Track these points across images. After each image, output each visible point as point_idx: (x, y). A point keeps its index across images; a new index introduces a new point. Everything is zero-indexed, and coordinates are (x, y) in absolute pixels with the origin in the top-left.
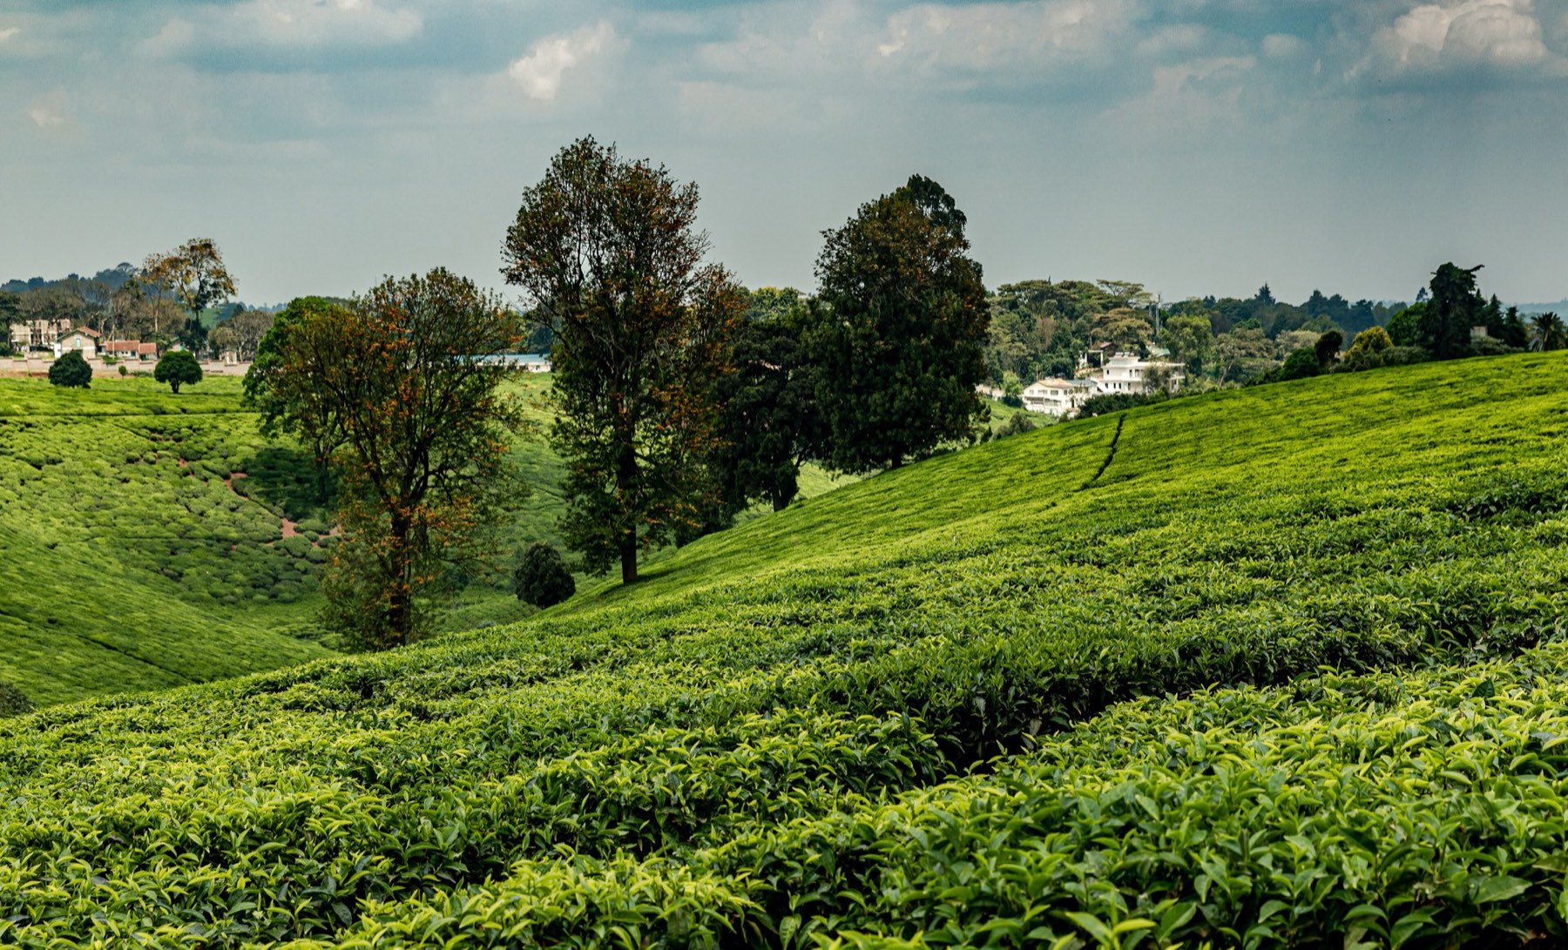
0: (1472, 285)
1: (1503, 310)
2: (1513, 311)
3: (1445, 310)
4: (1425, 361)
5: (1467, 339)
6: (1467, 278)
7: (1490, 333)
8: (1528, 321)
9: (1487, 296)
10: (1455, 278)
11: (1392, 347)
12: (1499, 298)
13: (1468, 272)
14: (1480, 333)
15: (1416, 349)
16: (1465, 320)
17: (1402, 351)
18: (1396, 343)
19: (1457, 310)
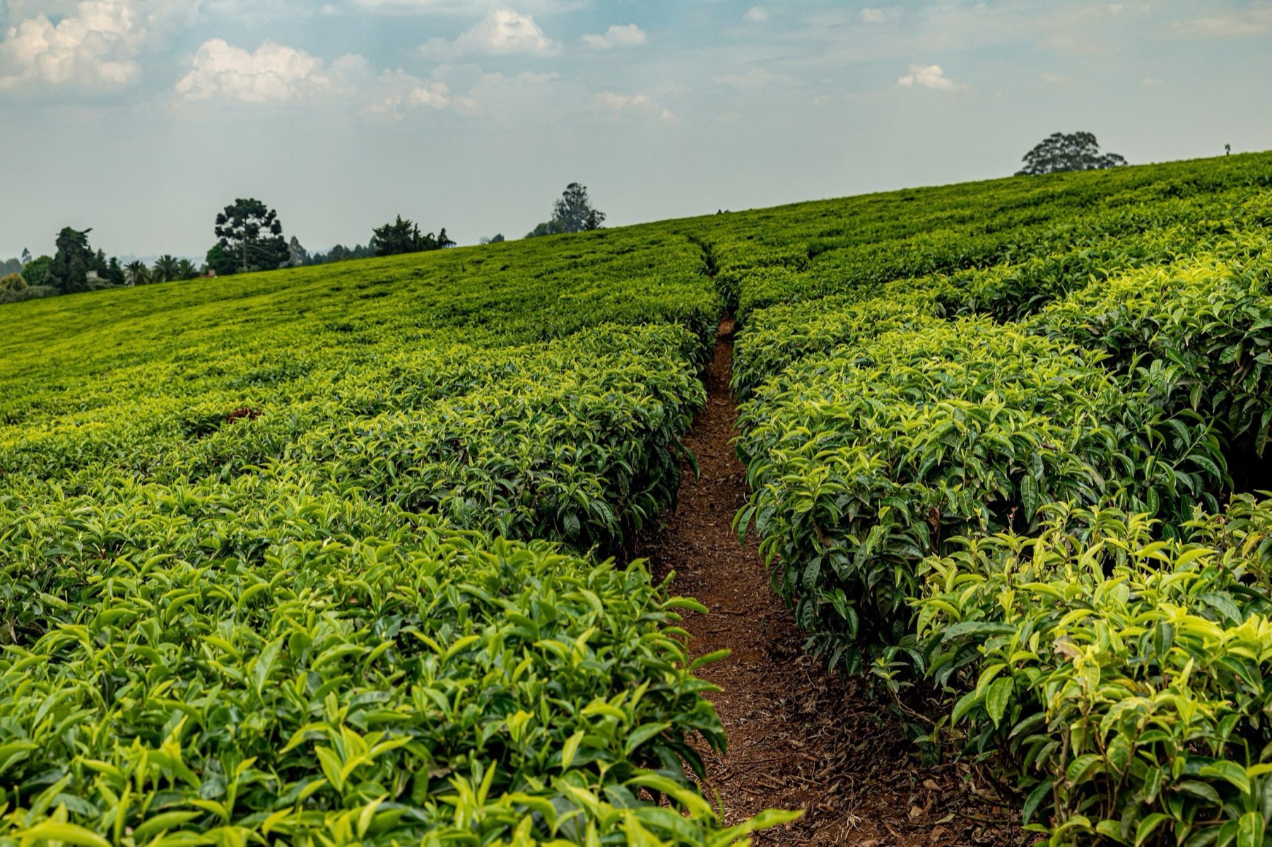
0: (85, 242)
1: (107, 259)
2: (114, 260)
3: (68, 259)
4: (56, 295)
5: (84, 280)
6: (81, 237)
7: (99, 275)
8: (122, 268)
9: (95, 250)
10: (73, 237)
11: (28, 287)
12: (104, 251)
13: (82, 234)
14: (92, 275)
15: (48, 288)
16: (83, 266)
17: (36, 289)
18: (30, 283)
19: (75, 260)
